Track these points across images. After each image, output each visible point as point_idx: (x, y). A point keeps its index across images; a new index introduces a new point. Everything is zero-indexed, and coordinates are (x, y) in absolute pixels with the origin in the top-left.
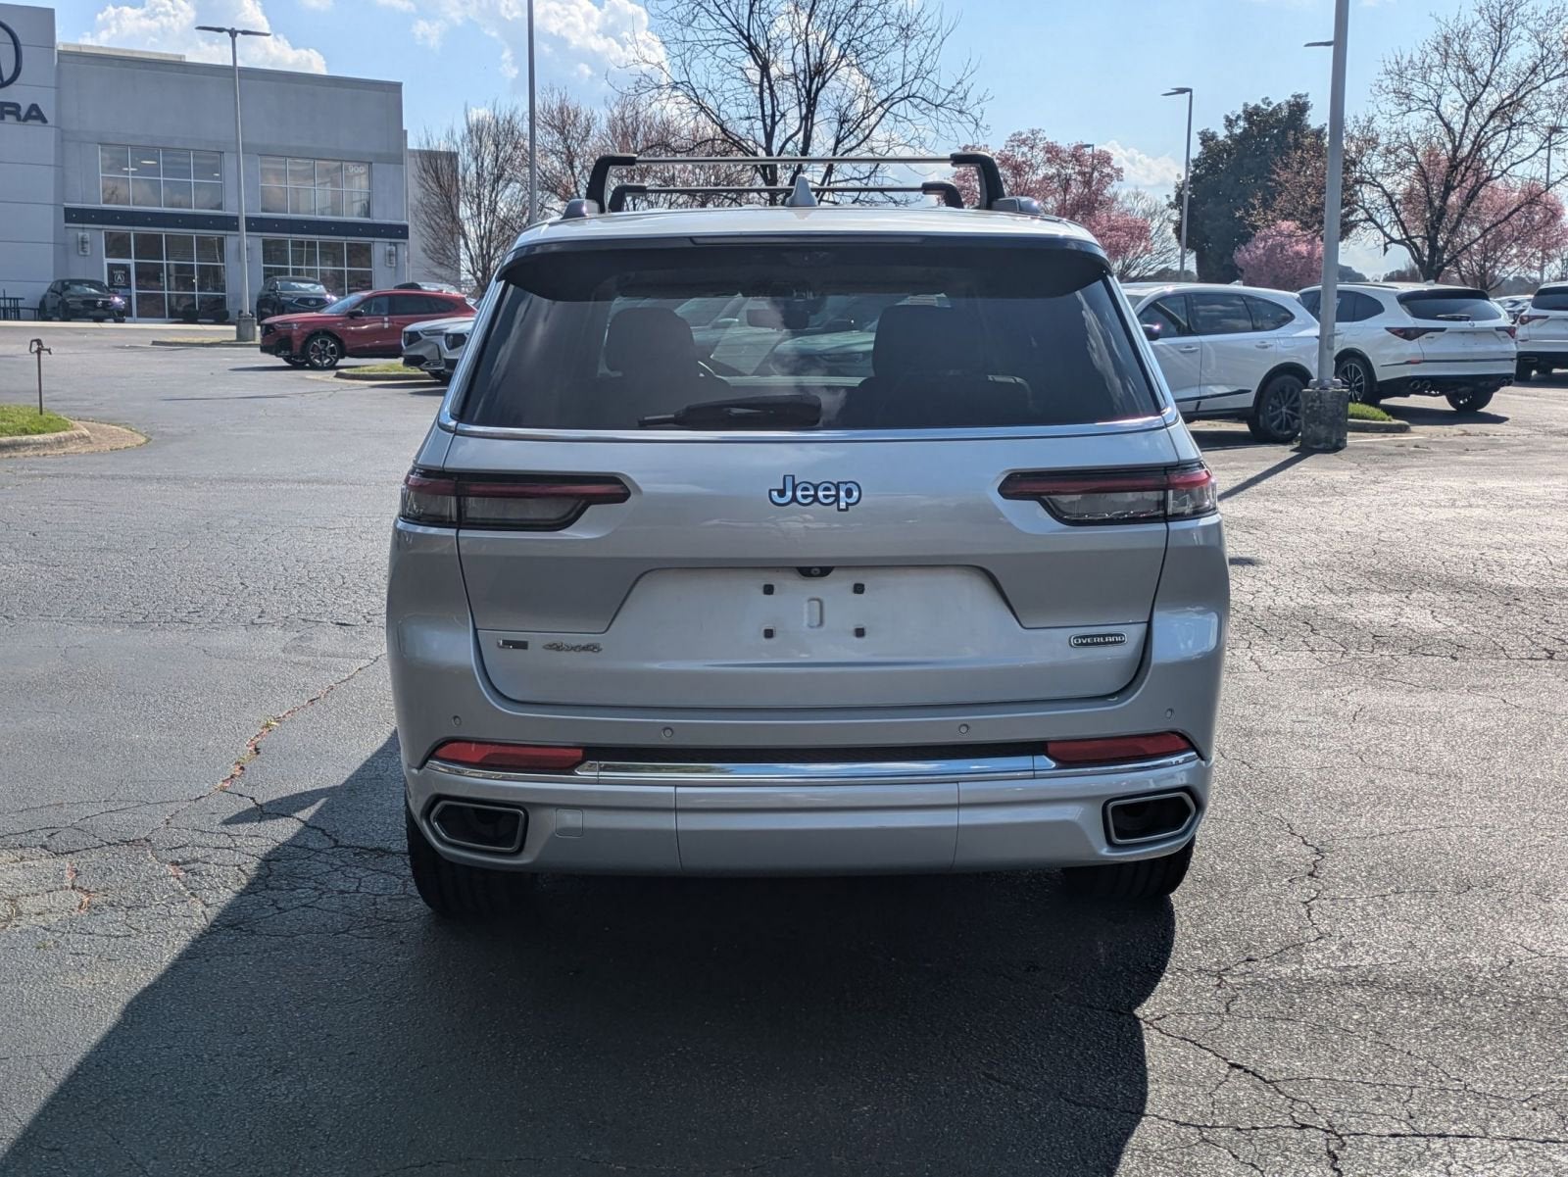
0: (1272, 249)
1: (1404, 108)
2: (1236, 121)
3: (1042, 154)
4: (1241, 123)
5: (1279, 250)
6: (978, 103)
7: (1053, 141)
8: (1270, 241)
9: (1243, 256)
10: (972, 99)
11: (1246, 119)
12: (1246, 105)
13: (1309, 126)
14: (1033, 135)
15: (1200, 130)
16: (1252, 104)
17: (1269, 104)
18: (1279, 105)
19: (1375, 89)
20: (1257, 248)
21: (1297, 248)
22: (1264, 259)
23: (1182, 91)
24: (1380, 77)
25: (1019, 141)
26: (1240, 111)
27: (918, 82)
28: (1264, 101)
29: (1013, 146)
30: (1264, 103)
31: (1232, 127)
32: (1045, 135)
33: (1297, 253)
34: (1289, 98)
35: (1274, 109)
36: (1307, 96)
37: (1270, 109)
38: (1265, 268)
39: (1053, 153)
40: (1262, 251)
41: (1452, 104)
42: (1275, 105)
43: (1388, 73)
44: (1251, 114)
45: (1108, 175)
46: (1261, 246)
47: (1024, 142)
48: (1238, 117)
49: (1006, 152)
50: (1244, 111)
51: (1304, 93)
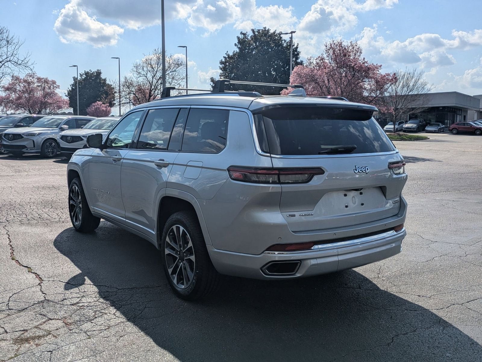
0: (96, 108)
1: (139, 76)
2: (83, 75)
3: (36, 80)
4: (84, 76)
5: (98, 109)
6: (32, 65)
7: (40, 76)
8: (96, 107)
9: (89, 110)
10: (29, 64)
11: (86, 75)
12: (85, 71)
13: (101, 78)
14: (33, 74)
15: (73, 77)
16: (87, 71)
17: (91, 71)
18: (94, 72)
19: (131, 71)
20: (93, 108)
21: (103, 109)
22: (94, 111)
23: (75, 66)
24: (132, 68)
25: (29, 76)
26: (84, 72)
27: (12, 57)
28: (90, 70)
29: (27, 77)
30: (90, 71)
31: (82, 77)
32: (37, 74)
33: (103, 110)
34: (96, 70)
35: (93, 73)
36: (101, 70)
37: (92, 73)
38: (95, 113)
39: (39, 79)
40: (94, 109)
41: (150, 76)
42: (93, 72)
43: (134, 67)
44: (87, 74)
45: (56, 87)
46: (94, 108)
47: (31, 76)
48: (83, 74)
49: (25, 78)
50: (85, 73)
51: (100, 69)
